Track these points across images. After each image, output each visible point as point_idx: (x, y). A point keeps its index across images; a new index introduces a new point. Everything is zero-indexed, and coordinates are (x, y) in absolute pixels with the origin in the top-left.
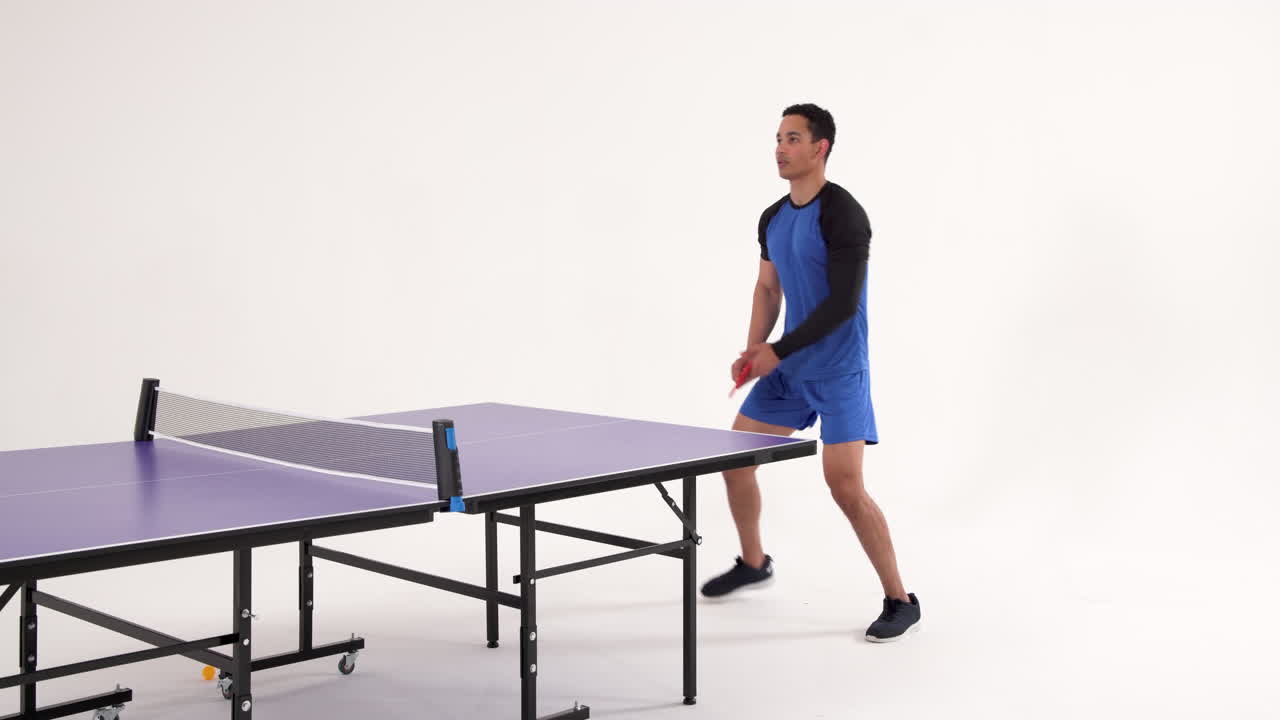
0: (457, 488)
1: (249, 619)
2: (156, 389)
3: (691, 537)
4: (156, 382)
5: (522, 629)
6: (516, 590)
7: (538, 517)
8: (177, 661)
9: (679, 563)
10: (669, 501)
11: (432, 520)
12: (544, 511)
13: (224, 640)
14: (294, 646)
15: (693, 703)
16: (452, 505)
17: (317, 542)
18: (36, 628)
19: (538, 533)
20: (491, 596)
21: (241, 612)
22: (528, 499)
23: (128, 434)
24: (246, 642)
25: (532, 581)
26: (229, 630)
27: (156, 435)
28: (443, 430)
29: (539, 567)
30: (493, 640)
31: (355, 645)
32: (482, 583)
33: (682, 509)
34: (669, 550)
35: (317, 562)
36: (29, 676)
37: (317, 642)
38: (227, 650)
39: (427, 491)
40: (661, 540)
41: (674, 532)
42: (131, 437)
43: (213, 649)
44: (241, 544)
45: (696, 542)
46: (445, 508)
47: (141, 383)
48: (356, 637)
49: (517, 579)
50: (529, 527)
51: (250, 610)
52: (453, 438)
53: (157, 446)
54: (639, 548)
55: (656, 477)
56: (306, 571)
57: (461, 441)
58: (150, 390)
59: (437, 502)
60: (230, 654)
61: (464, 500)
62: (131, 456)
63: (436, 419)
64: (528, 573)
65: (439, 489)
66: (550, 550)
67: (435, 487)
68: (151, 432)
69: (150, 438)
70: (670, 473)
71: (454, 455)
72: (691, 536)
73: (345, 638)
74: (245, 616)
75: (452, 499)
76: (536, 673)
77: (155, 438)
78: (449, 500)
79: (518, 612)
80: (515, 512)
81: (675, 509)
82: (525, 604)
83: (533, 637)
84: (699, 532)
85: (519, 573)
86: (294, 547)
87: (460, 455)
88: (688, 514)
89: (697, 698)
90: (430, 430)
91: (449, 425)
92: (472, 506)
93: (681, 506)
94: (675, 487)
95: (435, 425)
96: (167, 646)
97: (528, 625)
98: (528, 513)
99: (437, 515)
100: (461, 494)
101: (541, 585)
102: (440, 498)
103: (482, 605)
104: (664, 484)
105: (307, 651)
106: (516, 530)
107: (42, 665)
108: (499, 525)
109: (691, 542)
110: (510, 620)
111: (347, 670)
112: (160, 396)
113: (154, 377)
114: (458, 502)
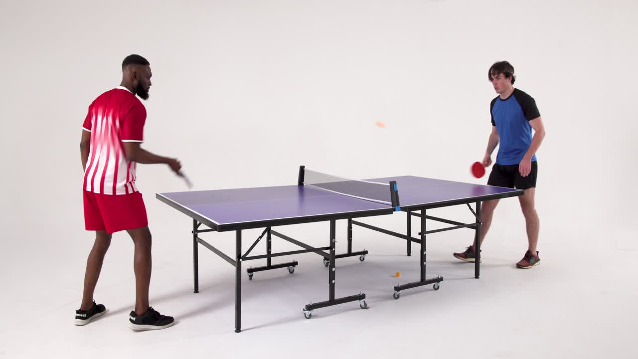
0: (398, 204)
1: (334, 242)
2: (304, 169)
4: (304, 167)
5: (421, 250)
6: (419, 237)
7: (427, 214)
8: (312, 254)
9: (474, 230)
10: (471, 210)
11: (392, 214)
12: (429, 212)
13: (327, 248)
14: (346, 252)
15: (478, 278)
16: (396, 209)
17: (353, 219)
18: (271, 241)
20: (409, 238)
22: (424, 208)
24: (334, 249)
25: (425, 235)
26: (328, 245)
28: (393, 184)
29: (427, 230)
30: (409, 254)
31: (365, 253)
32: (405, 234)
34: (471, 226)
35: (353, 225)
36: (269, 255)
37: (353, 251)
38: (328, 252)
39: (388, 204)
40: (468, 223)
41: (472, 220)
42: (297, 184)
43: (324, 251)
44: (332, 218)
46: (394, 210)
47: (299, 167)
48: (365, 250)
49: (420, 234)
50: (424, 217)
51: (335, 239)
52: (396, 187)
53: (305, 187)
54: (460, 225)
55: (467, 201)
56: (350, 228)
57: (399, 188)
58: (302, 169)
59: (392, 208)
60: (329, 253)
61: (401, 207)
62: (297, 189)
63: (392, 180)
64: (423, 232)
65: (392, 204)
66: (431, 225)
67: (391, 203)
68: (303, 182)
69: (303, 184)
70: (471, 200)
71: (397, 192)
73: (362, 250)
74: (333, 241)
75: (396, 207)
76: (425, 265)
77: (304, 184)
79: (420, 244)
80: (419, 212)
81: (473, 212)
82: (422, 242)
83: (425, 253)
85: (420, 232)
86: (346, 221)
87: (399, 193)
89: (479, 276)
90: (389, 184)
91: (395, 182)
92: (403, 209)
93: (475, 212)
94: (473, 205)
95: (391, 183)
96: (309, 249)
97: (423, 249)
98: (424, 212)
100: (399, 205)
101: (428, 236)
102: (393, 206)
103: (405, 241)
104: (470, 204)
105: (350, 254)
106: (419, 219)
107: (272, 252)
108: (412, 216)
109: (478, 224)
110: (416, 247)
111: (362, 260)
112: (305, 171)
113: (303, 165)
114: (399, 208)
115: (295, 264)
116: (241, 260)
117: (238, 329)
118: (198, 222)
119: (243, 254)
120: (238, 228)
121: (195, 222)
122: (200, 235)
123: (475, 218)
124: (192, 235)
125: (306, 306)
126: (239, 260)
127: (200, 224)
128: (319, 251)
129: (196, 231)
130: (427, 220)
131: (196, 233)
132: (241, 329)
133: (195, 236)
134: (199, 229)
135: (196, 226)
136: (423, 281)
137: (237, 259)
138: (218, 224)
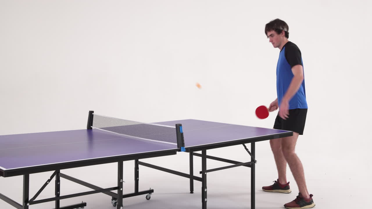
0: (183, 145)
1: (122, 182)
2: (93, 114)
4: (93, 112)
5: (202, 188)
6: (200, 176)
7: (207, 154)
8: (101, 194)
9: (250, 169)
10: (247, 150)
11: (176, 154)
12: (209, 152)
13: (115, 188)
14: (133, 191)
16: (181, 150)
17: (140, 160)
18: (60, 184)
20: (191, 177)
21: (120, 180)
22: (204, 148)
24: (121, 189)
25: (205, 173)
26: (116, 186)
27: (93, 127)
28: (178, 127)
29: (207, 169)
30: (192, 191)
31: (151, 191)
32: (188, 173)
33: (251, 152)
34: (246, 165)
35: (140, 166)
36: (58, 198)
37: (140, 190)
38: (116, 191)
39: (174, 145)
40: (244, 161)
41: (248, 159)
42: (86, 128)
43: (112, 191)
44: (120, 160)
45: (255, 162)
46: (180, 151)
47: (89, 112)
48: (151, 189)
49: (201, 173)
50: (204, 157)
51: (122, 180)
53: (93, 131)
54: (237, 164)
55: (243, 142)
56: (137, 169)
57: (184, 130)
58: (91, 114)
59: (177, 148)
60: (117, 193)
61: (185, 148)
62: (86, 133)
63: (177, 123)
64: (204, 171)
66: (211, 164)
67: (177, 144)
68: (91, 127)
70: (247, 141)
71: (182, 134)
72: (253, 161)
73: (148, 189)
74: (121, 181)
75: (182, 148)
76: (206, 201)
77: (93, 128)
78: (181, 148)
79: (201, 182)
80: (200, 152)
81: (249, 152)
82: (203, 180)
83: (206, 190)
84: (256, 159)
85: (201, 170)
86: (133, 162)
87: (184, 135)
88: (252, 153)
90: (175, 127)
91: (181, 125)
92: (187, 150)
93: (250, 151)
94: (249, 145)
95: (176, 125)
96: (98, 190)
97: (204, 187)
98: (204, 153)
99: (177, 152)
100: (184, 146)
101: (208, 174)
102: (178, 147)
103: (188, 180)
104: (245, 144)
105: (137, 193)
106: (200, 158)
107: (61, 195)
108: (194, 156)
109: (253, 162)
110: (198, 185)
111: (148, 198)
112: (94, 116)
113: (92, 110)
114: (183, 148)
115: (84, 205)
116: (28, 204)
119: (31, 197)
120: (26, 172)
123: (250, 157)
126: (26, 204)
128: (107, 191)
130: (208, 160)
137: (24, 204)
138: (4, 169)
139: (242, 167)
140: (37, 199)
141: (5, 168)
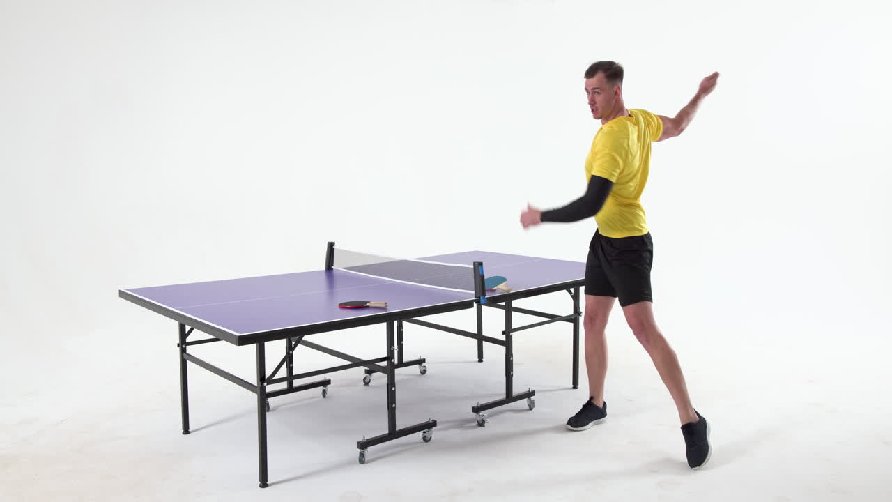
0: (484, 293)
1: (393, 351)
2: (333, 246)
3: (577, 312)
5: (506, 355)
6: (503, 338)
7: (514, 306)
8: (357, 368)
9: (572, 324)
11: (473, 307)
12: (516, 303)
13: (382, 360)
15: (577, 388)
16: (481, 300)
19: (513, 312)
21: (391, 348)
22: (509, 297)
23: (322, 266)
24: (393, 360)
25: (511, 334)
26: (385, 355)
27: (334, 267)
28: (477, 266)
29: (514, 326)
30: (480, 359)
31: (421, 362)
34: (567, 319)
38: (384, 364)
39: (470, 294)
40: (564, 314)
41: (569, 310)
42: (324, 269)
43: (378, 364)
45: (580, 315)
46: (479, 302)
47: (328, 244)
49: (503, 333)
50: (509, 310)
51: (394, 347)
52: (482, 270)
53: (334, 271)
54: (554, 318)
58: (331, 246)
59: (475, 299)
60: (385, 366)
61: (487, 298)
62: (323, 277)
64: (509, 331)
65: (476, 293)
66: (518, 320)
67: (473, 292)
68: (332, 266)
69: (332, 269)
71: (483, 277)
75: (481, 298)
76: (512, 376)
79: (505, 348)
80: (503, 303)
81: (573, 300)
82: (508, 344)
83: (511, 359)
85: (504, 330)
89: (579, 386)
90: (472, 266)
91: (481, 264)
94: (573, 290)
95: (474, 264)
96: (357, 363)
97: (509, 354)
98: (508, 305)
99: (475, 305)
100: (485, 295)
101: (515, 335)
102: (476, 297)
103: (475, 342)
105: (401, 364)
106: (503, 311)
109: (577, 315)
110: (495, 353)
111: (422, 372)
112: (335, 251)
113: (333, 241)
114: (484, 298)
115: (326, 383)
116: (265, 384)
117: (264, 483)
118: (188, 328)
119: (268, 374)
120: (259, 340)
121: (182, 327)
122: (190, 350)
123: (571, 307)
124: (178, 350)
125: (358, 443)
126: (262, 384)
127: (191, 330)
128: (369, 364)
129: (183, 344)
130: (514, 314)
131: (184, 346)
132: (268, 483)
133: (183, 351)
134: (188, 340)
135: (183, 335)
136: (510, 397)
137: (260, 383)
138: (238, 334)
139: (560, 322)
140: (275, 377)
141: (237, 332)
